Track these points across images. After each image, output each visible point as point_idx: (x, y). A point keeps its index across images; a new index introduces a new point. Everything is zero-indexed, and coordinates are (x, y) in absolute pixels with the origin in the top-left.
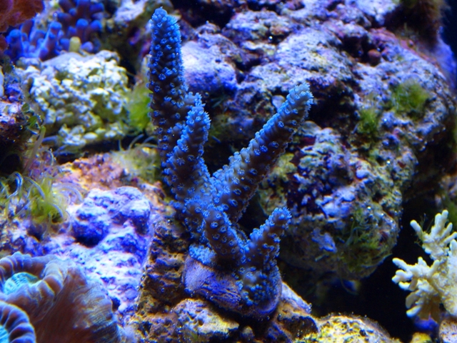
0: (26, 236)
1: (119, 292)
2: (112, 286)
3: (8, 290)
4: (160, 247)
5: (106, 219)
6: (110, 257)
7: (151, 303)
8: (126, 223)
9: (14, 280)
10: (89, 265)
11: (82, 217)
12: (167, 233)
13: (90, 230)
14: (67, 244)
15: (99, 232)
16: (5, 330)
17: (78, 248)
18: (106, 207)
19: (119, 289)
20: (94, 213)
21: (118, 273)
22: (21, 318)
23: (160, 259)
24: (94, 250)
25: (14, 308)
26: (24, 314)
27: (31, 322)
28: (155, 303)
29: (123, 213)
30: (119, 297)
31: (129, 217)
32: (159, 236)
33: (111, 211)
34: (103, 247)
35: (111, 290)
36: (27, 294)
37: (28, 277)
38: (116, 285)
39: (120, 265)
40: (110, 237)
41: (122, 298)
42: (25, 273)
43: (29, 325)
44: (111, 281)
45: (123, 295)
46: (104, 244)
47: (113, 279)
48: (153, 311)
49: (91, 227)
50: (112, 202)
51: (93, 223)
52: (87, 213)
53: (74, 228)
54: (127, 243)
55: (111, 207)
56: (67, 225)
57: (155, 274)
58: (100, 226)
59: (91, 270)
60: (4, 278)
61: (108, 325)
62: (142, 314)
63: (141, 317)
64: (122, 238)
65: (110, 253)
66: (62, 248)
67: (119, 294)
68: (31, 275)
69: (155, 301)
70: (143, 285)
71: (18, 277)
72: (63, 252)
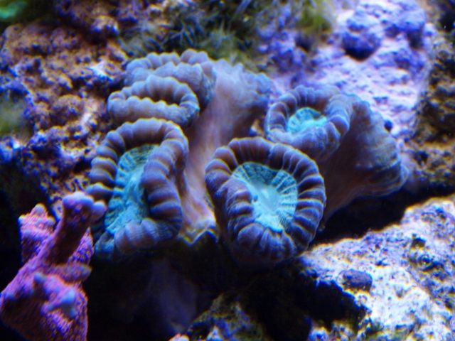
0: (294, 49)
1: (392, 113)
2: (384, 107)
3: (291, 129)
4: (441, 73)
5: (378, 31)
6: (383, 73)
7: (428, 131)
8: (400, 36)
9: (298, 117)
10: (361, 83)
11: (353, 27)
12: (449, 58)
13: (361, 43)
14: (336, 57)
15: (371, 45)
16: (293, 180)
17: (349, 63)
18: (377, 16)
19: (392, 111)
20: (365, 24)
21: (391, 92)
22: (311, 168)
23: (441, 85)
24: (364, 64)
25: (304, 157)
26: (314, 164)
27: (321, 172)
28: (433, 132)
29: (398, 25)
30: (391, 120)
31: (403, 30)
32: (441, 60)
33: (384, 22)
34: (375, 62)
35: (383, 110)
36: (314, 138)
37: (311, 113)
38: (389, 105)
39: (393, 83)
40: (382, 50)
41: (395, 121)
42: (308, 109)
43: (318, 177)
44: (383, 101)
45: (396, 117)
46: (375, 58)
47: (385, 99)
48: (431, 140)
49: (363, 40)
50: (385, 12)
51: (365, 36)
52: (358, 24)
53: (344, 40)
54: (401, 59)
55: (384, 17)
56: (337, 36)
57: (434, 102)
58: (372, 38)
59: (363, 88)
60: (288, 115)
61: (392, 165)
62: (418, 142)
63: (416, 145)
64: (395, 53)
65: (383, 68)
66: (332, 62)
67: (392, 116)
68: (313, 110)
69: (433, 129)
70: (421, 112)
71: (301, 113)
72: (332, 66)
